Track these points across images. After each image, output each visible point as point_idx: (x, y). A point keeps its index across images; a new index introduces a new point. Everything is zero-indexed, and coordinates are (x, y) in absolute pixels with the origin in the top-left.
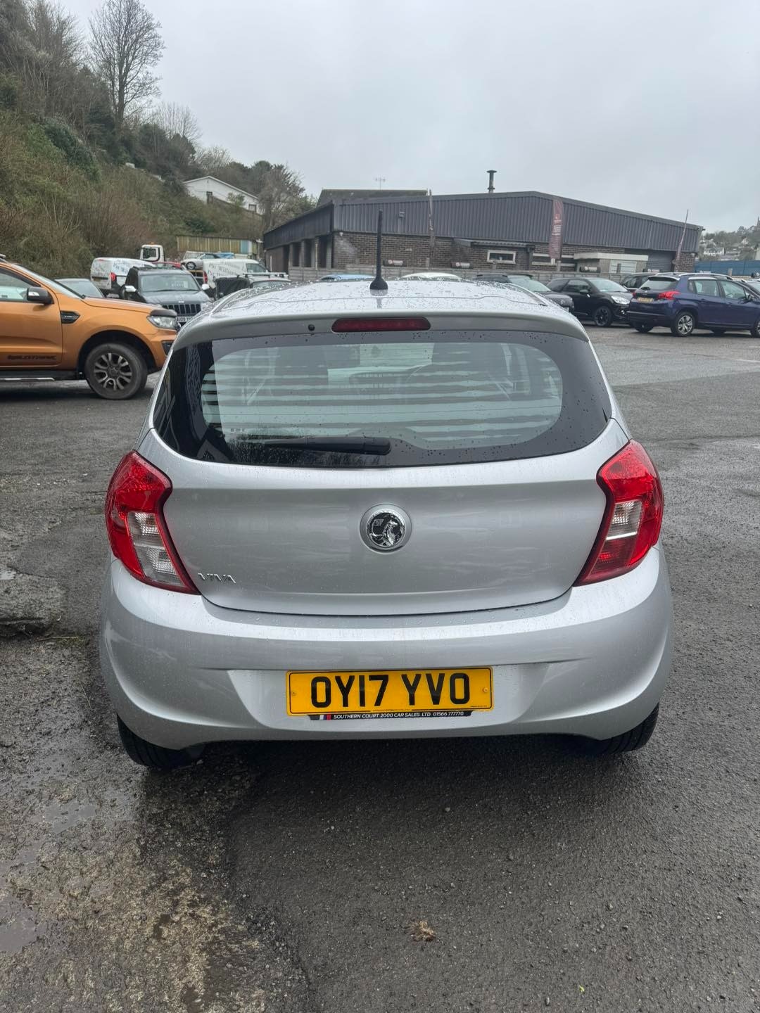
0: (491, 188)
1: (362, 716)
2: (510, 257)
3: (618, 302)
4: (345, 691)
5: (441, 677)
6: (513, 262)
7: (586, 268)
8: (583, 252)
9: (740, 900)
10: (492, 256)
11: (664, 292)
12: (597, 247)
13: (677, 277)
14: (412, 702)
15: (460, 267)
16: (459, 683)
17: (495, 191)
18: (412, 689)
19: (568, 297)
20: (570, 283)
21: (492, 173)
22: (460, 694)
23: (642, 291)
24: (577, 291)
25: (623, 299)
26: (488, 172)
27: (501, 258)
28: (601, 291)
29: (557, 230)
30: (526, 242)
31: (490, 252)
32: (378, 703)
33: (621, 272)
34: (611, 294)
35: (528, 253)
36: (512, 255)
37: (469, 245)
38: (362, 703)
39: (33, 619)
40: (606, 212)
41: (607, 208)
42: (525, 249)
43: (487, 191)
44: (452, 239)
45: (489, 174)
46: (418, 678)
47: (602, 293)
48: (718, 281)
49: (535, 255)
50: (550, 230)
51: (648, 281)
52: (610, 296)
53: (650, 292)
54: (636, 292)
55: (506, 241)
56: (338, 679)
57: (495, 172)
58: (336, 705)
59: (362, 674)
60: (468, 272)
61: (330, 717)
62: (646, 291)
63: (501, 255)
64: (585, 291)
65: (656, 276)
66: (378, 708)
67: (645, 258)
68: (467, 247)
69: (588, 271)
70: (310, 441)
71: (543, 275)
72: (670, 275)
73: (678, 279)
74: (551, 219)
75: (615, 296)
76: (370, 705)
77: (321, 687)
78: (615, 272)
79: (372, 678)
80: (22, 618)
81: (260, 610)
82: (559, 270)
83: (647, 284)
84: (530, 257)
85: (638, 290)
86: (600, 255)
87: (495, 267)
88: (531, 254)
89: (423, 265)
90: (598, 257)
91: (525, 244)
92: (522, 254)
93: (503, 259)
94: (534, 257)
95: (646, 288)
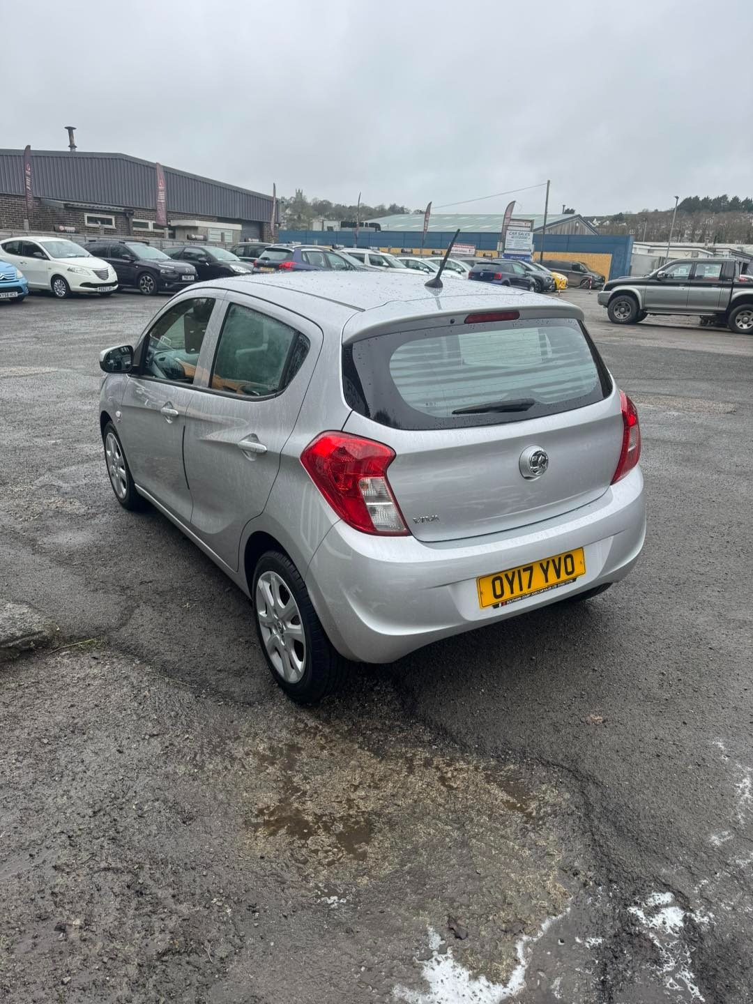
0: (72, 146)
1: (522, 597)
2: (109, 222)
3: (237, 271)
4: (511, 583)
5: (560, 559)
6: (113, 226)
7: (193, 236)
8: (180, 219)
9: (710, 648)
10: (90, 219)
11: (283, 263)
12: (193, 215)
13: (291, 248)
14: (547, 581)
15: (65, 231)
16: (569, 560)
17: (77, 150)
18: (545, 572)
19: (189, 265)
20: (185, 251)
21: (70, 129)
22: (570, 569)
23: (263, 261)
24: (197, 260)
25: (241, 268)
26: (66, 128)
27: (100, 223)
28: (219, 259)
29: (162, 197)
30: (123, 207)
31: (87, 215)
32: (529, 587)
33: (226, 241)
34: (229, 262)
35: (127, 219)
36: (111, 220)
37: (63, 207)
38: (521, 589)
39: (34, 634)
40: (195, 180)
41: (195, 175)
42: (124, 214)
43: (69, 149)
44: (40, 198)
45: (67, 130)
46: (548, 562)
47: (220, 261)
48: (324, 252)
49: (134, 220)
50: (156, 197)
51: (266, 251)
52: (229, 265)
53: (271, 262)
54: (256, 262)
55: (99, 204)
56: (507, 576)
57: (75, 129)
58: (507, 595)
59: (518, 569)
60: (74, 236)
61: (505, 603)
62: (267, 262)
63: (99, 219)
64: (203, 259)
65: (271, 247)
66: (530, 590)
67: (239, 227)
68: (60, 209)
69: (195, 239)
70: (488, 406)
71: (154, 242)
72: (284, 246)
73: (293, 251)
74: (156, 185)
75: (233, 264)
76: (525, 590)
77: (498, 583)
78: (220, 241)
79: (525, 570)
80: (23, 636)
81: (460, 537)
82: (167, 237)
83: (265, 254)
84: (131, 223)
85: (258, 260)
86: (197, 223)
87: (102, 232)
88: (130, 220)
89: (22, 228)
90: (197, 225)
91: (123, 209)
92: (121, 219)
93: (102, 223)
94: (134, 223)
95: (265, 259)
